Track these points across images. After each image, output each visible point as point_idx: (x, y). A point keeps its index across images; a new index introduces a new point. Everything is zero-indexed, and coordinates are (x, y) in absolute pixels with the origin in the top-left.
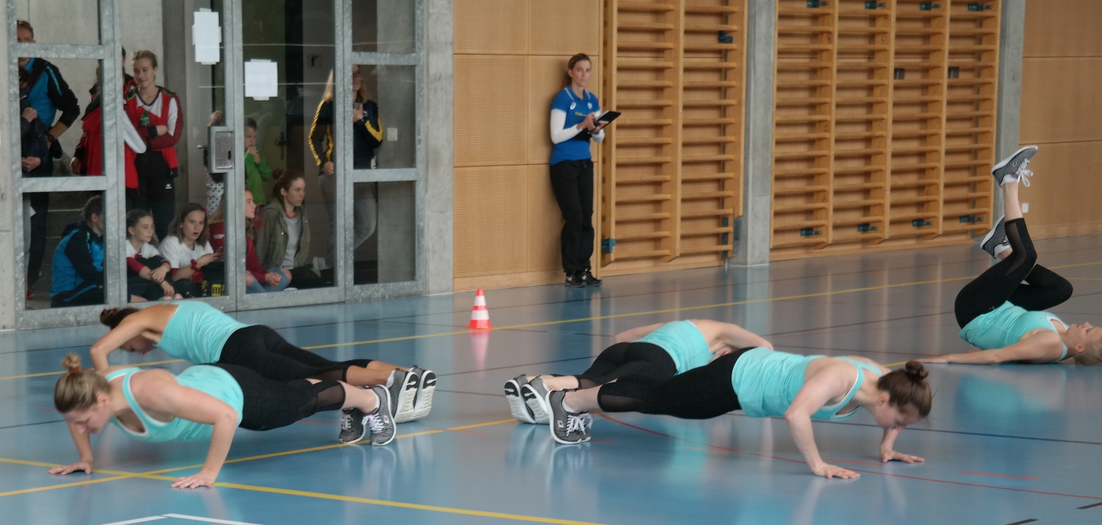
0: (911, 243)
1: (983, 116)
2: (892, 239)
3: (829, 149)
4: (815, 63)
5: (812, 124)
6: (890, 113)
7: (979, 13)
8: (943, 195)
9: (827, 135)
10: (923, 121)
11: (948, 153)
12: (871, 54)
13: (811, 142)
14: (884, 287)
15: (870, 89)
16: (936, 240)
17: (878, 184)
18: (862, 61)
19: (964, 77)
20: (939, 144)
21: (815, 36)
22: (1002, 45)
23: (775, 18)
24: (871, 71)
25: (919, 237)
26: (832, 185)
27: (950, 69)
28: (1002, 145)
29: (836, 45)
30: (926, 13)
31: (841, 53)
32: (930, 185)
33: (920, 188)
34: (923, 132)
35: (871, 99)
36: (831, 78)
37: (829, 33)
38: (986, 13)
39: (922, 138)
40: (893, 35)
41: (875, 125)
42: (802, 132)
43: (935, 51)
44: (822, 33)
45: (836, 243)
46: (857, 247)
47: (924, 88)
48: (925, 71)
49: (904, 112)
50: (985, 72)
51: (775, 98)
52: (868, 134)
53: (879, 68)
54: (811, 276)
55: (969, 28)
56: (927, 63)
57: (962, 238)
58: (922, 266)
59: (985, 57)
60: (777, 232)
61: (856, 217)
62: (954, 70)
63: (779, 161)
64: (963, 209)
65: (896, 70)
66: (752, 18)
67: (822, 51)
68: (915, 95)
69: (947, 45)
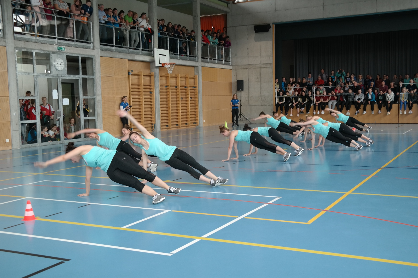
0: (185, 127)
1: (196, 106)
2: (182, 127)
3: (170, 111)
4: (167, 97)
5: (167, 107)
6: (180, 105)
7: (194, 88)
8: (190, 119)
9: (170, 109)
10: (186, 107)
11: (191, 112)
12: (177, 95)
13: (167, 110)
14: (181, 135)
15: (177, 101)
16: (190, 127)
17: (179, 117)
18: (175, 96)
19: (193, 99)
20: (189, 110)
21: (167, 92)
22: (198, 94)
23: (159, 89)
24: (177, 98)
25: (187, 126)
26: (171, 118)
27: (190, 98)
28: (200, 110)
29: (170, 94)
30: (185, 88)
31: (171, 95)
32: (188, 117)
33: (186, 118)
34: (186, 108)
35: (177, 103)
36: (170, 99)
37: (169, 92)
38: (196, 88)
39: (186, 109)
40: (180, 92)
41: (178, 107)
42: (165, 109)
43: (187, 95)
44: (168, 92)
45: (172, 128)
46: (176, 128)
47: (186, 101)
48: (186, 98)
49: (183, 105)
50: (196, 98)
51: (160, 103)
52: (177, 109)
53: (178, 98)
54: (168, 134)
55: (193, 91)
56: (186, 97)
57: (194, 126)
58: (187, 131)
59: (196, 96)
60: (162, 126)
61: (176, 123)
62: (191, 98)
63: (161, 114)
64: (194, 121)
65: (181, 98)
66: (155, 89)
67: (168, 95)
68: (185, 102)
69: (189, 94)
